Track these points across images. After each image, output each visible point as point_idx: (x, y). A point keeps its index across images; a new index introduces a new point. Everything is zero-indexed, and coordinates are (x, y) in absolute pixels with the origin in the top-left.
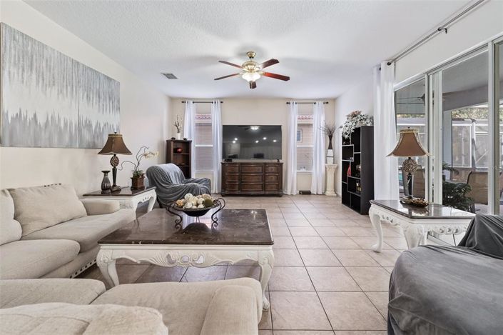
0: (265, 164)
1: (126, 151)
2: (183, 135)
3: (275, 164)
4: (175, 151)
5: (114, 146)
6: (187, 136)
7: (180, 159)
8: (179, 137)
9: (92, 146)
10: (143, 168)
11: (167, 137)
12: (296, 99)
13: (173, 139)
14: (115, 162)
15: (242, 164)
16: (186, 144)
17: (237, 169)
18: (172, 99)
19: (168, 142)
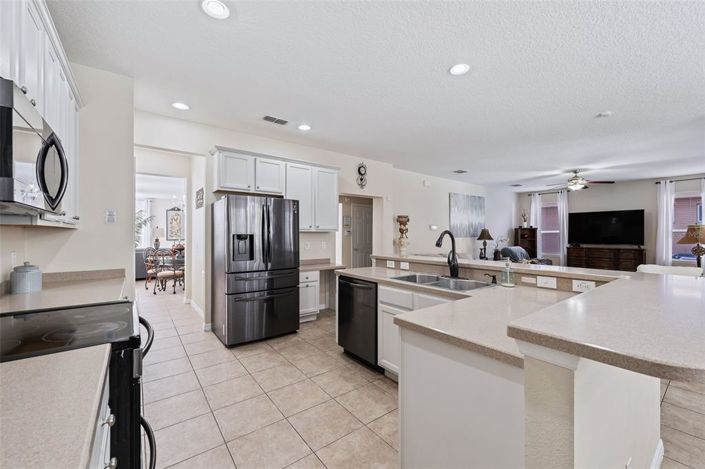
0: (619, 250)
1: (490, 238)
2: (529, 223)
3: (636, 250)
4: (522, 236)
5: (485, 235)
6: (533, 225)
7: (527, 244)
8: (525, 225)
9: (474, 236)
10: (500, 248)
11: (514, 226)
12: (672, 177)
13: (520, 227)
14: (485, 244)
15: (589, 249)
16: (533, 231)
17: (583, 254)
18: (520, 195)
19: (516, 229)
